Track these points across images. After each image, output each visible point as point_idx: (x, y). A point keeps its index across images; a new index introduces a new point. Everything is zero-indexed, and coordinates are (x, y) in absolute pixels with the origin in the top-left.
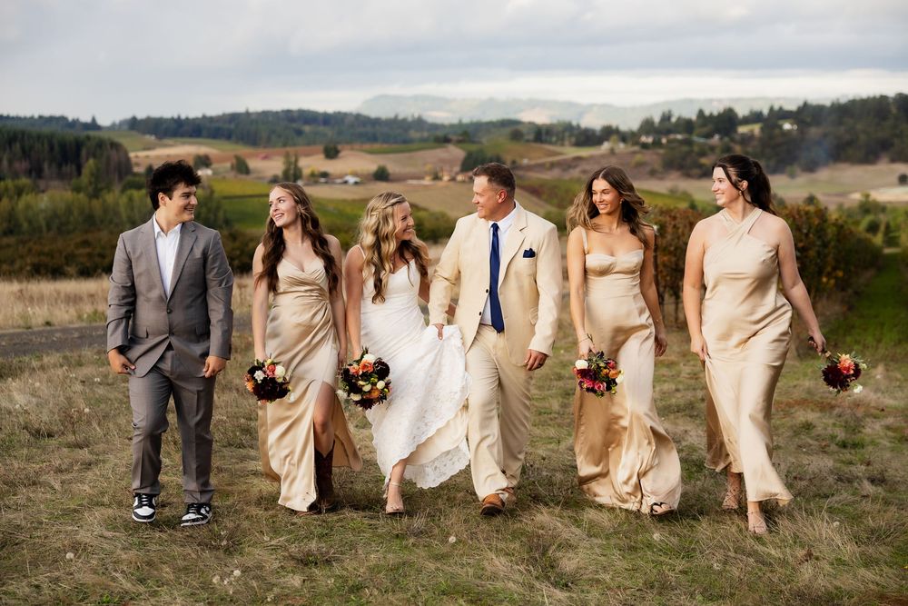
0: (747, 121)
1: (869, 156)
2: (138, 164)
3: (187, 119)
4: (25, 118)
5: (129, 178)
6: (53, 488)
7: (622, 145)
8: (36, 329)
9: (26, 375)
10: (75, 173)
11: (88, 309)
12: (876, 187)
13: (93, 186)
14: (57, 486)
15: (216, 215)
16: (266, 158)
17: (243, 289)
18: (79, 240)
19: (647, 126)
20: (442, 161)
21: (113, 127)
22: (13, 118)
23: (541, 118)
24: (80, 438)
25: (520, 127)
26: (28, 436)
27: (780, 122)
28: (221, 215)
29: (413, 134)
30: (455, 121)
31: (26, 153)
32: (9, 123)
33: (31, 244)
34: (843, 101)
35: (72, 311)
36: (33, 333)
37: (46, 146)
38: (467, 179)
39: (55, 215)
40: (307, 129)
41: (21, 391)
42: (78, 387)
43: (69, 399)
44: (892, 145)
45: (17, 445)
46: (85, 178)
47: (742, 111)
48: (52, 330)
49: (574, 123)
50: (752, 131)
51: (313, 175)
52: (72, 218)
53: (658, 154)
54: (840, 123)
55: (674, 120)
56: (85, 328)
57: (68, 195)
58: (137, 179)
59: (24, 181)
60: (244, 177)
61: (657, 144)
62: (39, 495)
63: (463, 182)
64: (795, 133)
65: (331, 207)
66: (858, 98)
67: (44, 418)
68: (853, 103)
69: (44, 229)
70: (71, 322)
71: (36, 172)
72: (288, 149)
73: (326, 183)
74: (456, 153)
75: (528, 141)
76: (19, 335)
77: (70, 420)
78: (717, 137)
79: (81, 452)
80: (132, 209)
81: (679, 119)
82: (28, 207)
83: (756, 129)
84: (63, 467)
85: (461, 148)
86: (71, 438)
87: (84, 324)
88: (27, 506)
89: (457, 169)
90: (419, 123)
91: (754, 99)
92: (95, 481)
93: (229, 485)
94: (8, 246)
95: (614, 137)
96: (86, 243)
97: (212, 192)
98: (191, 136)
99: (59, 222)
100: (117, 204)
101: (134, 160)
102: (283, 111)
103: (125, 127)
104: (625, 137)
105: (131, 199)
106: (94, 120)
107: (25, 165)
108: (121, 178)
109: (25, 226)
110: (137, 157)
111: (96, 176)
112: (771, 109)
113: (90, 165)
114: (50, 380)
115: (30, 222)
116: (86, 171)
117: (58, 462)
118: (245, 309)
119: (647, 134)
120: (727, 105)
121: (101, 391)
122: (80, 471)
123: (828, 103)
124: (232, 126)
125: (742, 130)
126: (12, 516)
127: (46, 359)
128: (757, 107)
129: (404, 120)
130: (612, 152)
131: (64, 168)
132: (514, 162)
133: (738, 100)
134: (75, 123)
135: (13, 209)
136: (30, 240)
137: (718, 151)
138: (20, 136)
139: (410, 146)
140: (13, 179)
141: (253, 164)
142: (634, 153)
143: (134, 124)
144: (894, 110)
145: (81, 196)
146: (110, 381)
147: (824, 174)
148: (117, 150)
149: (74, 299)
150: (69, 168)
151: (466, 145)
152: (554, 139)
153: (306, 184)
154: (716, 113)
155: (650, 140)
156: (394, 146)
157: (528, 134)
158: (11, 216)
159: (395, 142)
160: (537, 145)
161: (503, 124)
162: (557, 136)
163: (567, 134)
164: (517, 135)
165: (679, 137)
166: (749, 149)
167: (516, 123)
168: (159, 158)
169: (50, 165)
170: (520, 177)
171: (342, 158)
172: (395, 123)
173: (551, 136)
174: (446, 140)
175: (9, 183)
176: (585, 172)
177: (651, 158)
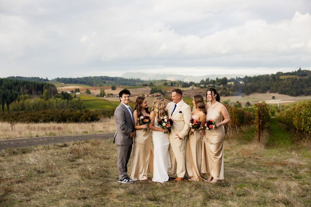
0: (230, 81)
1: (264, 91)
2: (59, 91)
3: (73, 78)
4: (28, 78)
5: (57, 95)
6: (47, 192)
7: (195, 87)
8: (34, 138)
9: (33, 152)
10: (41, 93)
11: (48, 132)
12: (266, 100)
13: (46, 97)
14: (48, 191)
15: (81, 106)
16: (95, 90)
17: (93, 126)
18: (42, 112)
19: (202, 82)
20: (145, 91)
21: (52, 80)
22: (24, 78)
23: (173, 79)
24: (53, 173)
25: (167, 82)
26: (36, 173)
27: (239, 81)
28: (82, 105)
29: (137, 83)
30: (149, 80)
31: (27, 88)
32: (23, 79)
33: (28, 113)
34: (257, 76)
35: (44, 132)
36: (33, 139)
37: (33, 85)
38: (152, 96)
39: (35, 105)
40: (107, 81)
41: (32, 157)
42: (50, 156)
43: (47, 160)
44: (270, 88)
45: (33, 176)
46: (44, 95)
47: (229, 78)
48: (39, 138)
49: (182, 81)
50: (232, 84)
51: (108, 94)
52: (40, 106)
53: (205, 90)
54: (256, 82)
55: (210, 80)
56: (48, 137)
57: (39, 99)
58: (59, 95)
59: (27, 95)
60: (89, 95)
61: (205, 87)
62: (43, 194)
63: (151, 97)
64: (243, 84)
65: (113, 103)
66: (261, 75)
67: (40, 166)
68: (259, 76)
69: (32, 109)
70: (44, 136)
71: (30, 93)
72: (102, 87)
73: (112, 97)
74: (149, 89)
75: (169, 86)
76: (29, 139)
77: (49, 167)
78: (222, 85)
79: (54, 178)
80: (57, 103)
81: (211, 80)
82: (28, 102)
83: (233, 83)
84: (49, 184)
85: (150, 87)
86: (50, 173)
87: (48, 136)
88: (40, 198)
89: (149, 93)
90: (138, 80)
91: (232, 75)
92: (61, 189)
93: (106, 191)
94: (22, 113)
95: (193, 85)
96: (44, 113)
97: (80, 99)
98: (74, 83)
99: (36, 107)
100: (53, 102)
101: (58, 90)
102: (100, 77)
103: (56, 80)
104: (196, 85)
105: (57, 101)
106: (47, 78)
107: (27, 91)
108: (54, 95)
109: (27, 108)
110: (59, 89)
111: (47, 94)
112: (237, 78)
113: (46, 91)
114: (40, 154)
115: (28, 107)
116: (44, 93)
117: (47, 182)
118: (94, 132)
119: (202, 84)
120: (225, 76)
121: (57, 157)
122: (55, 185)
123: (252, 76)
124: (86, 81)
125: (229, 83)
126: (35, 202)
127: (38, 147)
128: (233, 77)
129: (134, 79)
130: (193, 89)
131: (38, 92)
132: (165, 91)
133: (227, 75)
134: (42, 79)
135: (23, 103)
136: (28, 112)
137: (222, 89)
138: (26, 83)
139: (136, 87)
140: (24, 95)
141: (91, 91)
142: (199, 89)
143: (58, 80)
144: (271, 79)
145: (43, 99)
146: (59, 154)
147: (251, 96)
148: (53, 87)
149: (44, 129)
150: (40, 92)
151: (151, 87)
152: (176, 85)
153: (106, 97)
154: (221, 79)
155: (203, 86)
156: (131, 87)
157: (169, 84)
158: (23, 105)
159: (132, 86)
160: (172, 87)
161: (162, 81)
162: (177, 84)
163: (180, 84)
164: (166, 84)
165: (211, 85)
166: (231, 89)
167: (166, 81)
168: (65, 89)
169: (34, 91)
170: (167, 96)
171: (117, 90)
172: (131, 80)
173: (175, 84)
174: (146, 85)
175: (23, 96)
176: (185, 95)
177: (203, 91)
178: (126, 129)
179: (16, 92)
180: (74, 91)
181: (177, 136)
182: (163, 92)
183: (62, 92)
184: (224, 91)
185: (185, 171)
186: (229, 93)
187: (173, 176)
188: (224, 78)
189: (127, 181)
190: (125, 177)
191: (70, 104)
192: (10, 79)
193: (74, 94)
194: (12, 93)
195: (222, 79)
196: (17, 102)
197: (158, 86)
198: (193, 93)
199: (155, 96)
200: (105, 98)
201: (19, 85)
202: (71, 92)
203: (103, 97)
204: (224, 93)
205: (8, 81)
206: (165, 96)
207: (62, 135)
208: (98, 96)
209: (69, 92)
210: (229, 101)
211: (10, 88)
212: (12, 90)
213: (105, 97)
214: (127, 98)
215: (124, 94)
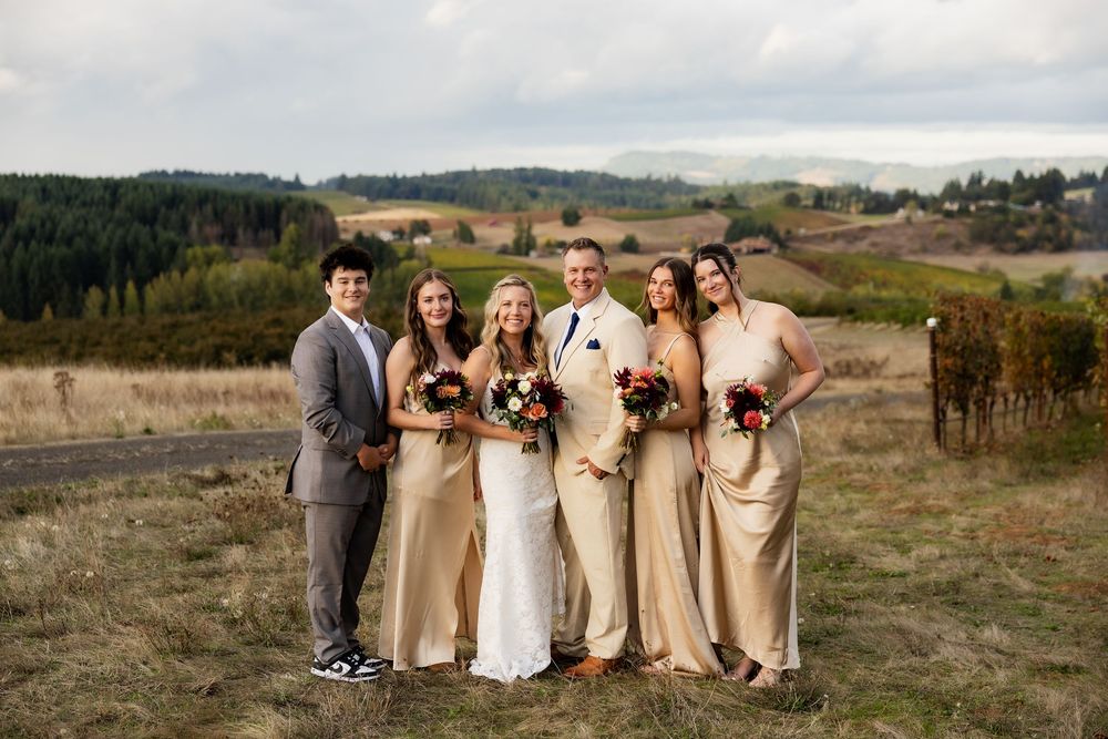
0: (1076, 184)
2: (345, 230)
4: (220, 176)
7: (920, 213)
8: (125, 439)
10: (273, 240)
13: (293, 255)
16: (494, 224)
18: (270, 318)
19: (952, 190)
20: (702, 229)
21: (319, 186)
22: (206, 175)
23: (823, 180)
25: (796, 190)
29: (669, 198)
30: (719, 182)
31: (218, 216)
32: (201, 182)
33: (216, 321)
36: (118, 445)
37: (241, 208)
39: (249, 288)
40: (543, 190)
46: (284, 245)
47: (1070, 173)
49: (863, 186)
50: (1082, 198)
51: (548, 245)
52: (267, 292)
53: (964, 224)
55: (985, 183)
56: (187, 438)
57: (265, 265)
59: (215, 248)
60: (467, 246)
61: (964, 211)
69: (236, 303)
70: (180, 429)
71: (229, 238)
72: (520, 214)
74: (720, 220)
75: (806, 207)
76: (98, 447)
78: (1038, 204)
81: (992, 182)
82: (219, 278)
83: (1087, 194)
85: (726, 215)
90: (676, 185)
91: (1086, 159)
94: (190, 324)
95: (912, 203)
97: (429, 263)
98: (408, 198)
99: (253, 297)
101: (341, 226)
102: (516, 170)
103: (334, 187)
104: (924, 203)
106: (297, 178)
107: (216, 230)
108: (325, 246)
109: (215, 300)
110: (345, 221)
111: (297, 243)
112: (1106, 171)
113: (290, 230)
115: (220, 296)
116: (285, 238)
119: (952, 199)
120: (1052, 165)
124: (457, 186)
125: (1070, 195)
128: (1088, 168)
129: (659, 181)
130: (908, 220)
131: (261, 234)
132: (788, 232)
134: (276, 182)
135: (201, 281)
136: (216, 317)
137: (1039, 221)
138: (212, 196)
139: (664, 212)
140: (202, 246)
141: (478, 231)
142: (936, 222)
143: (343, 184)
145: (280, 266)
148: (322, 213)
150: (267, 234)
151: (730, 211)
152: (838, 205)
153: (540, 256)
154: (1037, 175)
155: (955, 207)
156: (645, 212)
157: (807, 198)
158: (199, 289)
159: (647, 207)
160: (817, 212)
161: (776, 186)
162: (842, 201)
163: (854, 199)
164: (792, 200)
165: (991, 203)
166: (1079, 220)
167: (794, 185)
168: (370, 222)
169: (245, 230)
170: (796, 251)
171: (584, 224)
172: (647, 184)
173: (835, 202)
174: (707, 205)
175: (198, 250)
176: (874, 245)
177: (957, 228)
178: (335, 427)
179: (172, 235)
180: (408, 230)
181: (586, 466)
182: (782, 233)
183: (359, 236)
184: (1049, 229)
185: (624, 629)
186: (1070, 238)
187: (574, 649)
188: (1048, 172)
189: (346, 668)
190: (339, 650)
191: (388, 286)
192: (150, 181)
193: (408, 243)
194: (154, 238)
195: (1042, 177)
196: (175, 274)
197: (758, 207)
198: (911, 239)
199: (745, 250)
200: (533, 259)
201: (182, 207)
202: (394, 233)
203: (527, 254)
204: (1049, 239)
205: (141, 189)
206: (789, 251)
207: (261, 427)
208: (504, 251)
209: (386, 236)
210: (1068, 270)
211: (149, 219)
212: (158, 228)
213: (533, 254)
214: (351, 287)
215: (338, 270)
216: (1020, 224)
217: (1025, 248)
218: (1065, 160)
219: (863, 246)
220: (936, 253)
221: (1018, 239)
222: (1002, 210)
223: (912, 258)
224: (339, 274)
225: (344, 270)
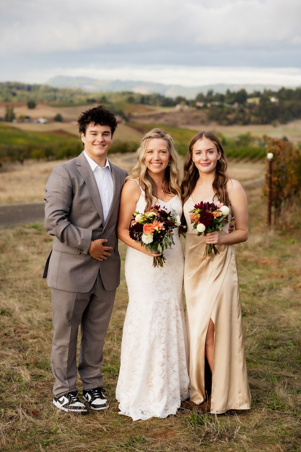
0: (252, 96)
7: (187, 107)
19: (200, 97)
23: (144, 91)
25: (133, 96)
27: (270, 97)
29: (76, 97)
30: (99, 91)
40: (19, 92)
47: (249, 91)
49: (161, 95)
50: (255, 102)
51: (21, 117)
53: (205, 112)
55: (214, 94)
61: (205, 107)
64: (278, 103)
72: (8, 103)
73: (28, 122)
75: (137, 103)
78: (236, 104)
81: (217, 94)
83: (257, 100)
90: (80, 92)
95: (183, 103)
104: (188, 103)
112: (265, 90)
119: (200, 101)
120: (242, 87)
123: (294, 89)
125: (250, 101)
128: (257, 89)
129: (72, 90)
130: (181, 111)
132: (130, 114)
137: (237, 111)
142: (193, 111)
147: (291, 126)
152: (151, 103)
153: (18, 123)
154: (236, 92)
155: (202, 105)
157: (137, 100)
160: (142, 105)
161: (124, 94)
162: (153, 101)
163: (158, 100)
164: (131, 100)
165: (217, 103)
166: (254, 111)
167: (131, 93)
170: (133, 122)
173: (150, 101)
174: (94, 101)
176: (167, 120)
177: (202, 114)
182: (127, 115)
184: (241, 115)
186: (249, 119)
188: (240, 90)
197: (116, 102)
198: (182, 118)
200: (14, 124)
203: (11, 122)
204: (241, 119)
206: (130, 123)
213: (15, 121)
214: (99, 138)
215: (90, 125)
216: (229, 113)
217: (231, 123)
218: (248, 85)
219: (162, 121)
220: (193, 124)
221: (227, 119)
222: (221, 106)
223: (183, 127)
224: (91, 128)
225: (95, 125)
